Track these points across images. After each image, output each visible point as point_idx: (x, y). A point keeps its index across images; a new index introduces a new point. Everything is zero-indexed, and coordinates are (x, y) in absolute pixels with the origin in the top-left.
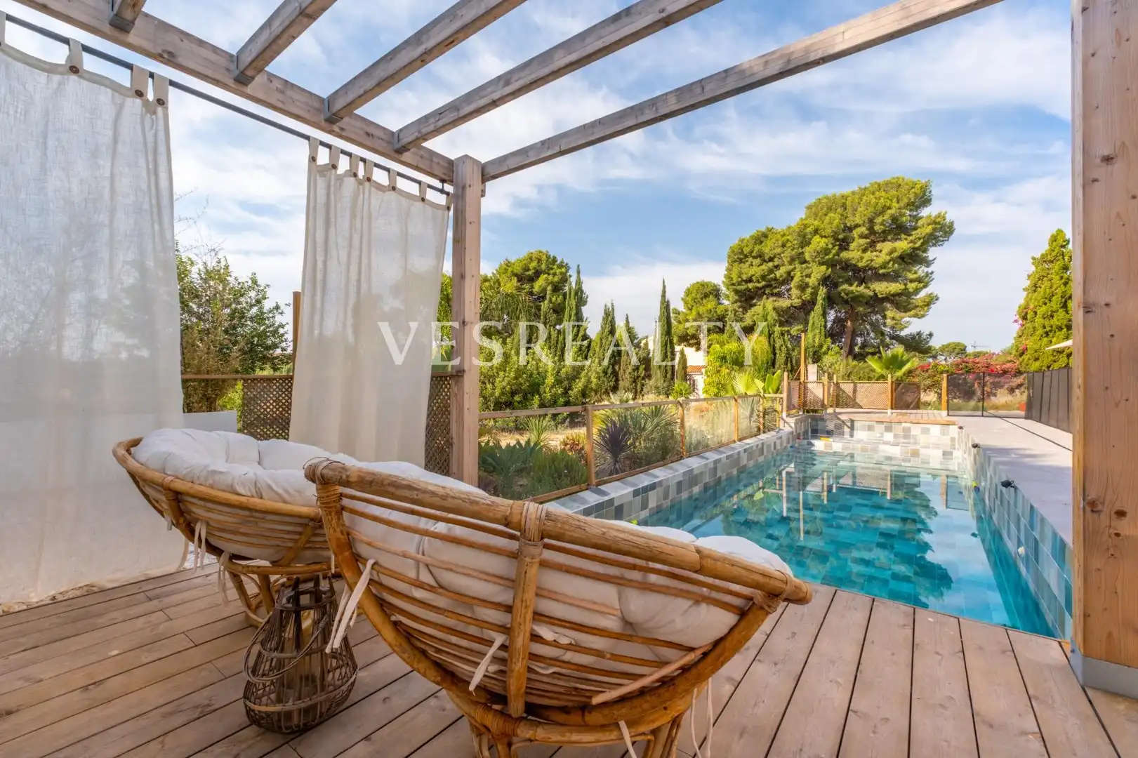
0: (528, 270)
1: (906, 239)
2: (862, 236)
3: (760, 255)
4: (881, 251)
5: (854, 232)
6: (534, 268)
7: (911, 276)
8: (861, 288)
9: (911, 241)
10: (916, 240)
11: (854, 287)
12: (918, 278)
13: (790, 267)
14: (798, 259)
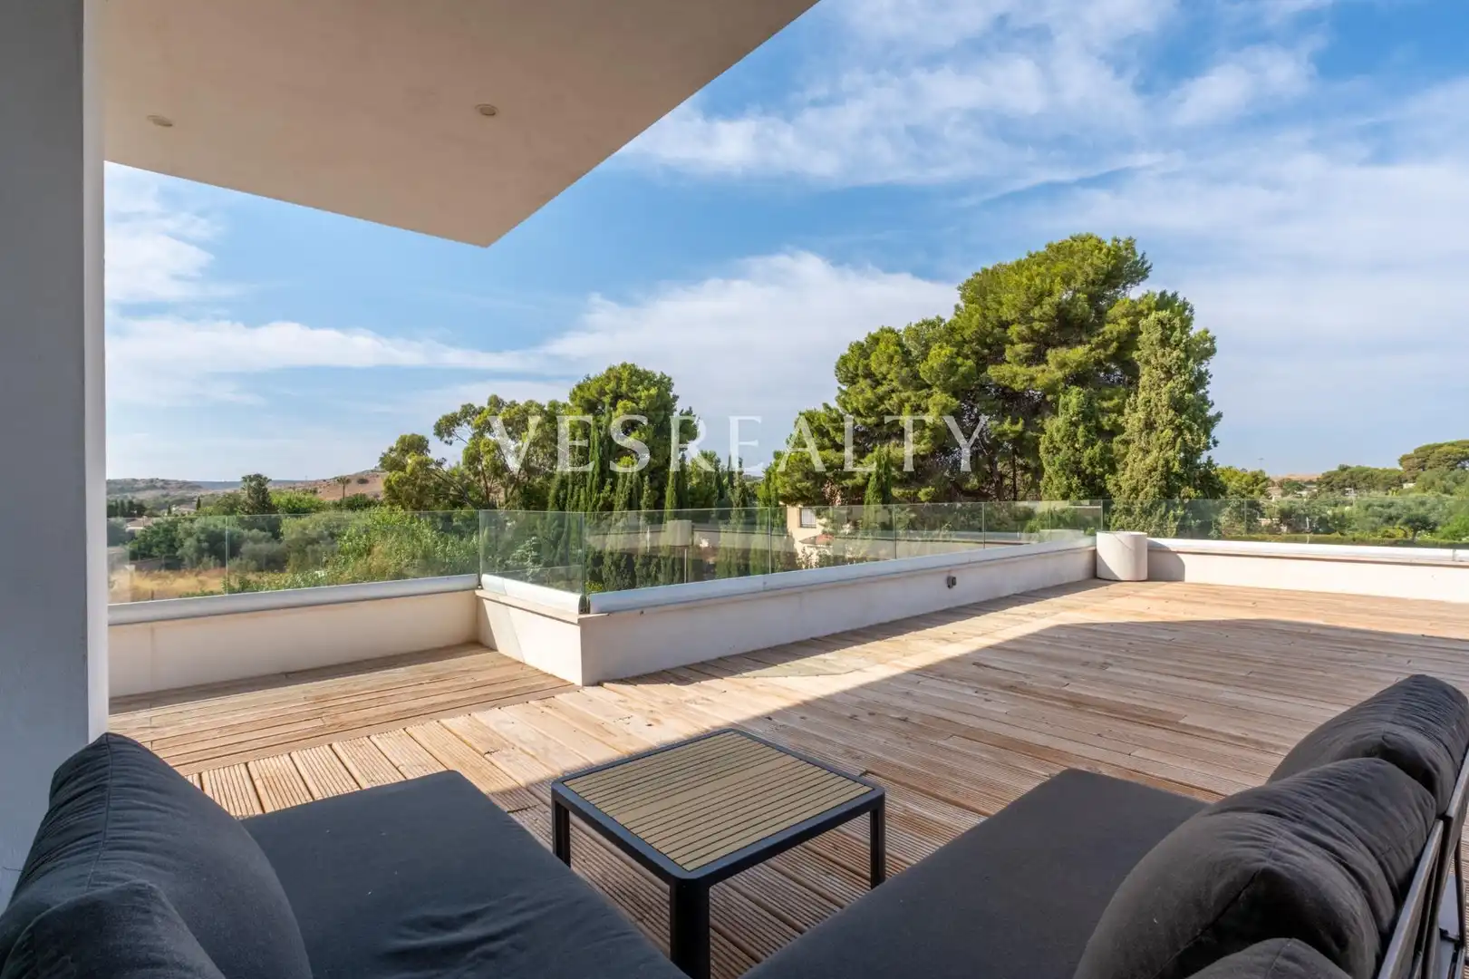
0: (605, 394)
5: (1010, 331)
6: (612, 391)
7: (1105, 404)
8: (1019, 427)
9: (1098, 346)
10: (1104, 345)
11: (1006, 426)
12: (1115, 406)
13: (904, 395)
14: (916, 382)
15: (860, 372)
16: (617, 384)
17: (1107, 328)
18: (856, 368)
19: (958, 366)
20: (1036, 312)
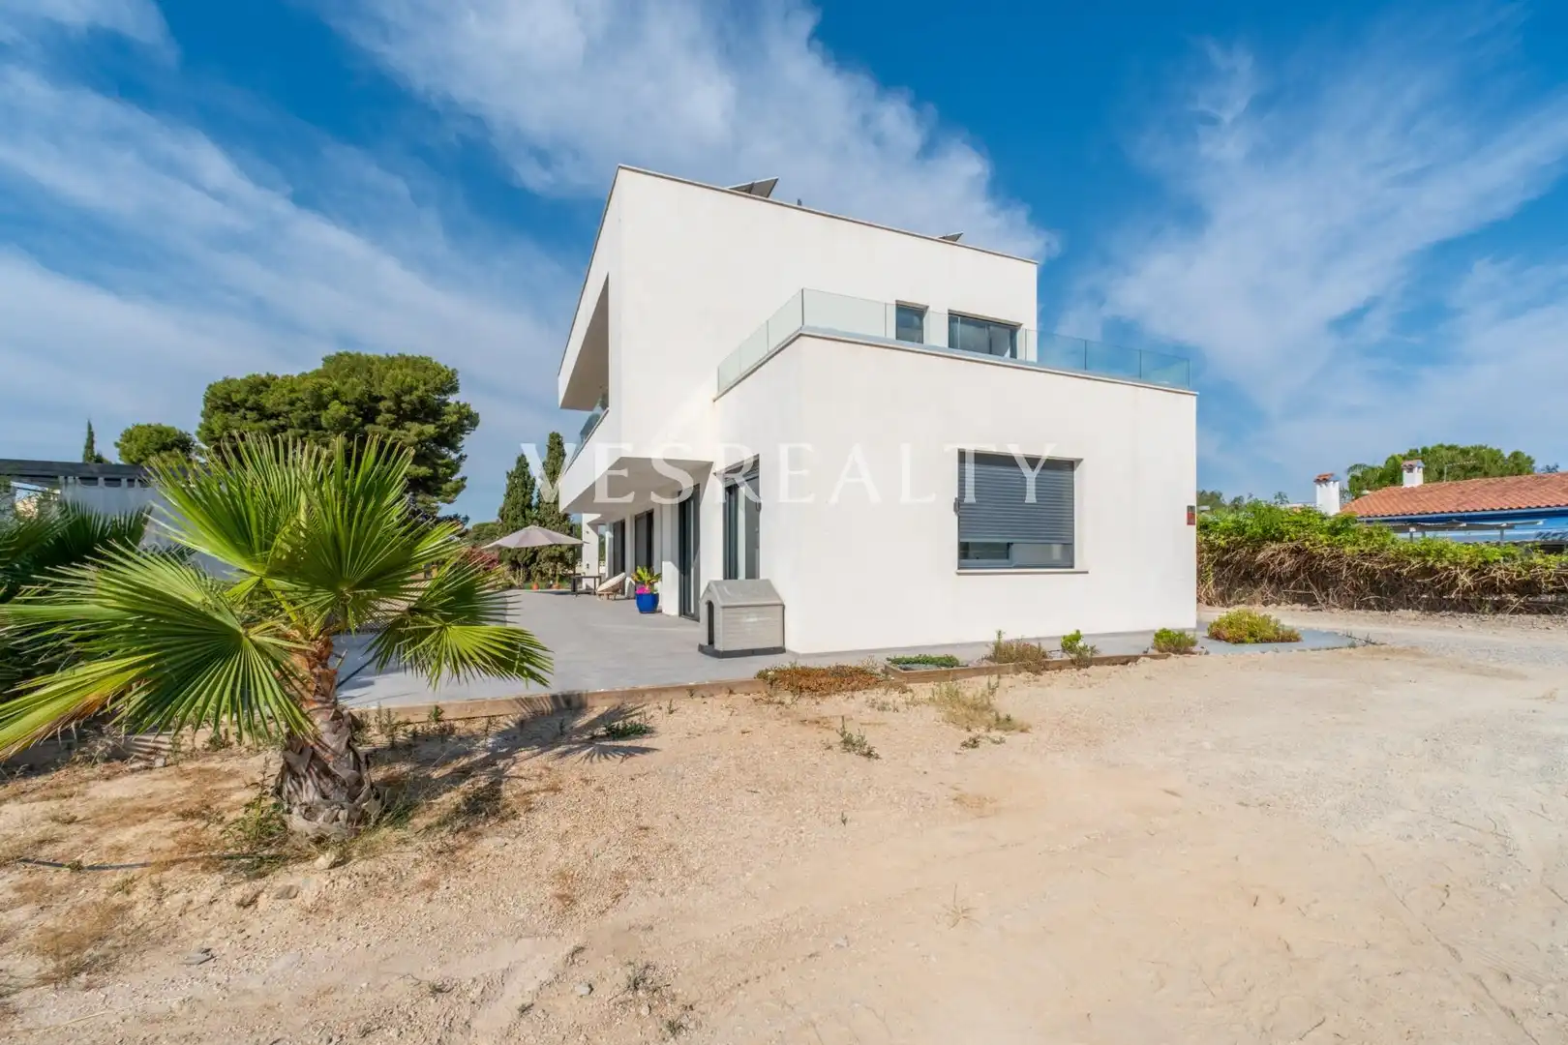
1: (434, 423)
2: (389, 411)
3: (258, 409)
4: (409, 431)
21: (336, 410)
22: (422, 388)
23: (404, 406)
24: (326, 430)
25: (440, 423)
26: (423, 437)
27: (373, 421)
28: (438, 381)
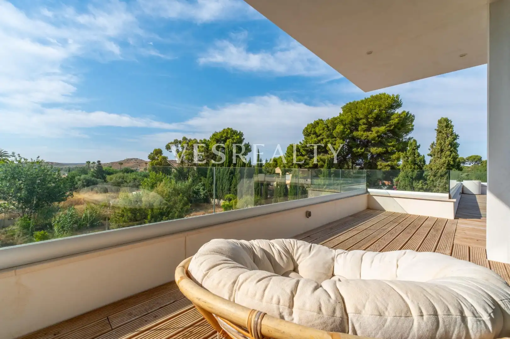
0: (223, 137)
1: (385, 125)
2: (364, 124)
3: (315, 133)
4: (373, 131)
5: (360, 121)
6: (225, 137)
7: (389, 144)
8: (363, 150)
9: (388, 127)
10: (390, 126)
11: (359, 150)
12: (393, 145)
13: (327, 140)
14: (331, 136)
15: (312, 133)
16: (227, 134)
17: (391, 121)
18: (311, 131)
19: (345, 132)
20: (370, 116)
21: (339, 128)
22: (377, 108)
23: (369, 120)
24: (336, 138)
25: (387, 125)
26: (379, 134)
27: (357, 130)
28: (387, 104)
